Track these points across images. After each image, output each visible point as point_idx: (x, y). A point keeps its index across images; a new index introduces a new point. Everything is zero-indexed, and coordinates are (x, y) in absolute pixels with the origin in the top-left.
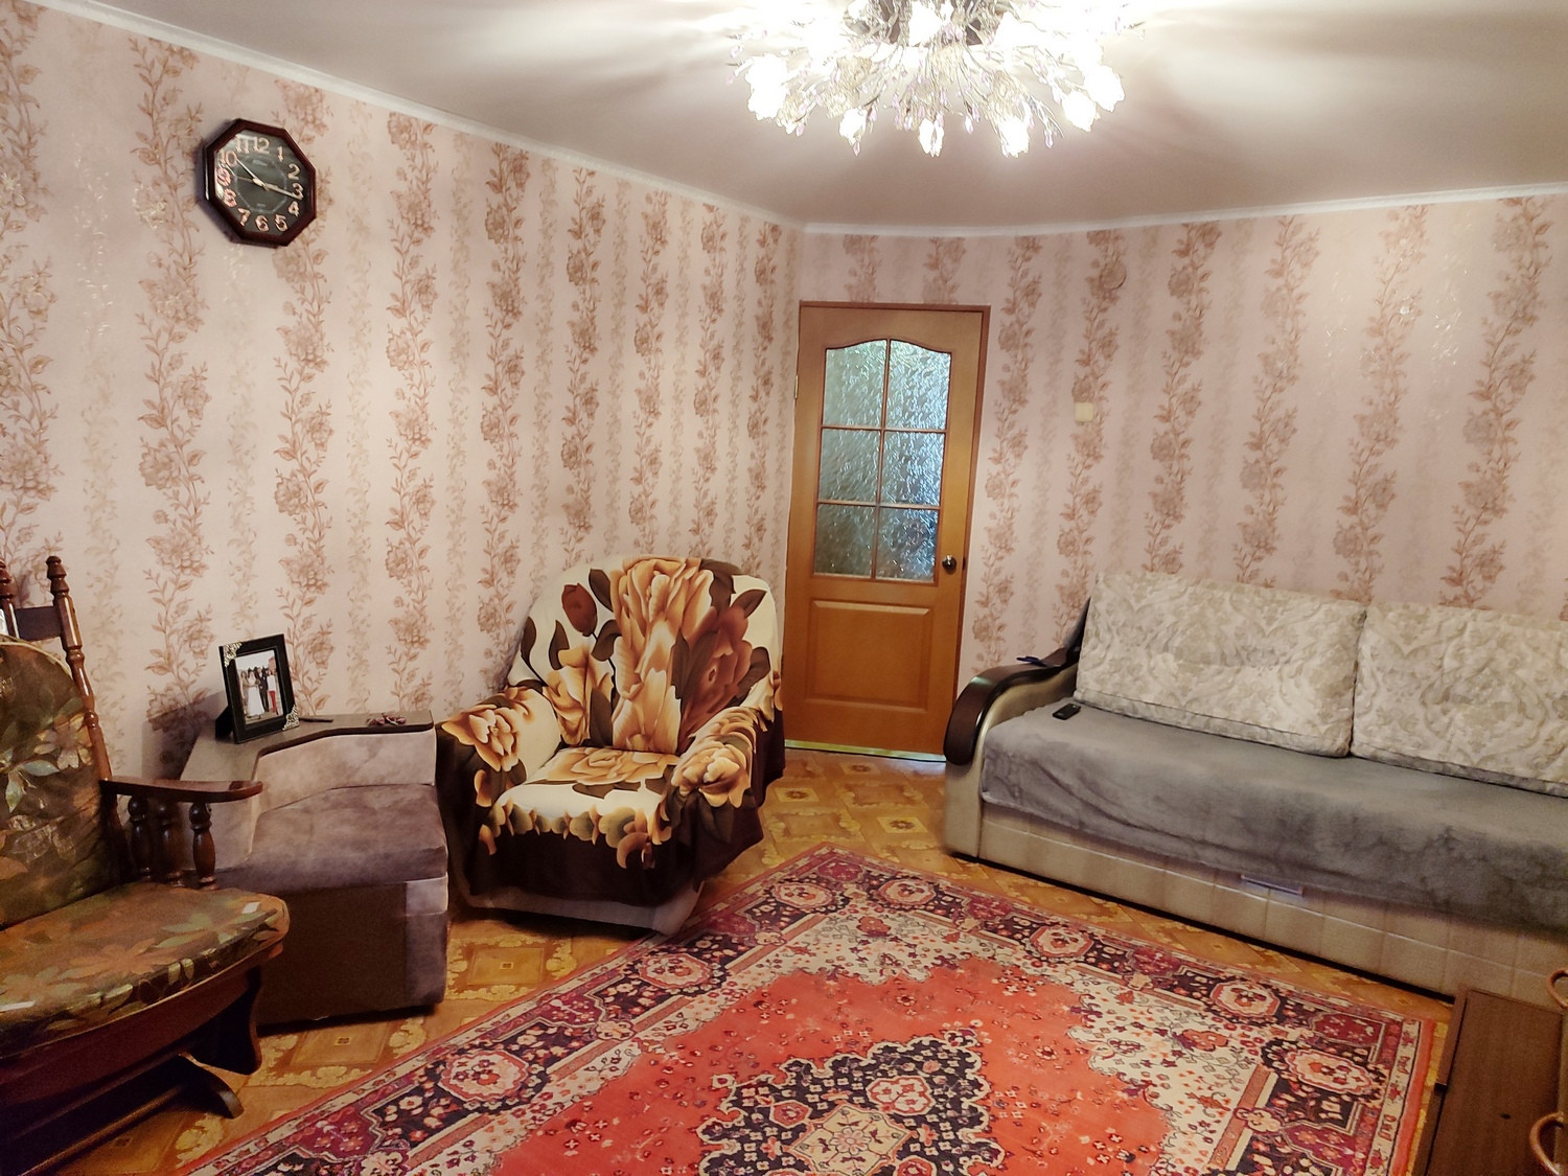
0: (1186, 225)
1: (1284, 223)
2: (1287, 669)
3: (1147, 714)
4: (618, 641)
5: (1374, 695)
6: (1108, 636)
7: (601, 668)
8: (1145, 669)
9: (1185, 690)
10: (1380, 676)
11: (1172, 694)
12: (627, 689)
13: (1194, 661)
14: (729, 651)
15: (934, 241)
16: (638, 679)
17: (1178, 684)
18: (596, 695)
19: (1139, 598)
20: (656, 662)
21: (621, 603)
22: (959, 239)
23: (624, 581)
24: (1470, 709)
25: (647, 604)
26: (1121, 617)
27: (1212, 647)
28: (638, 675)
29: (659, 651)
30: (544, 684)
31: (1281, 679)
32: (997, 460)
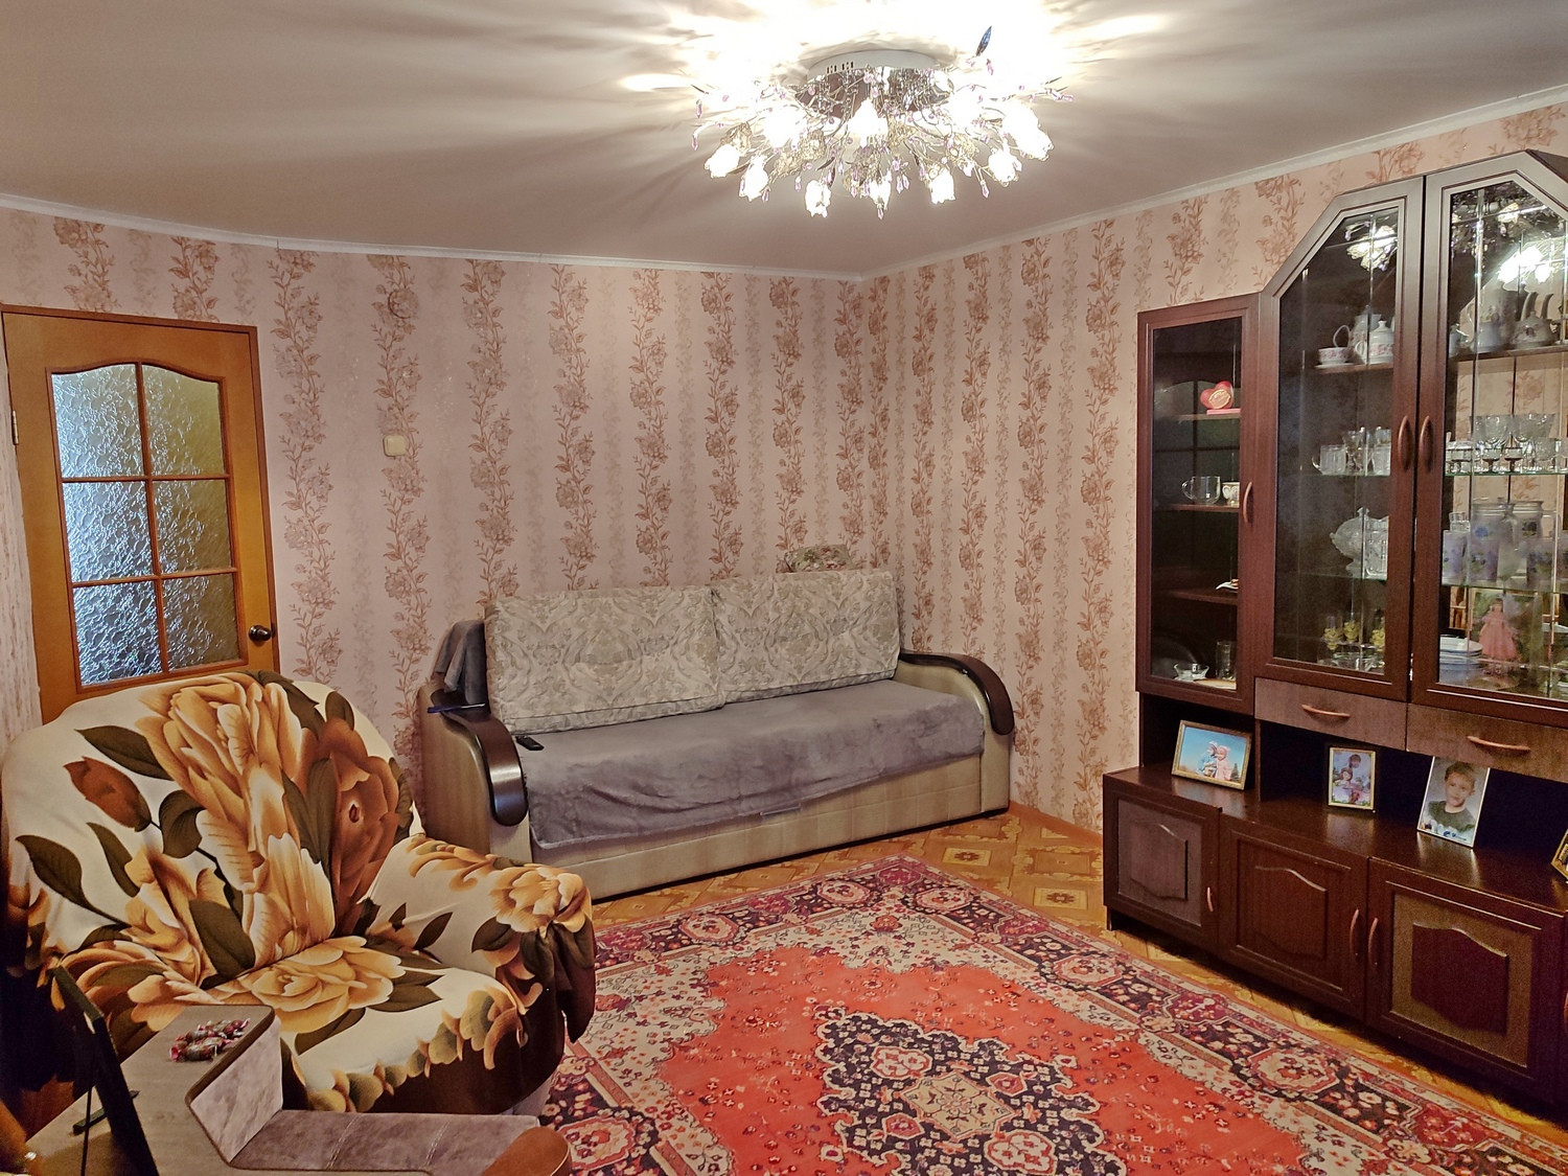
0: (471, 261)
1: (555, 269)
2: (677, 649)
3: (578, 724)
4: (202, 818)
5: (736, 652)
6: (525, 662)
7: (187, 867)
8: (568, 682)
9: (609, 690)
10: (738, 636)
11: (599, 697)
12: (248, 878)
13: (609, 663)
14: (364, 777)
15: (179, 241)
16: (258, 859)
17: (602, 687)
18: (199, 908)
19: (543, 619)
20: (273, 828)
21: (183, 763)
22: (208, 243)
23: (172, 731)
24: (788, 644)
25: (227, 751)
26: (534, 641)
27: (620, 647)
28: (255, 854)
29: (269, 811)
30: (124, 926)
31: (675, 658)
32: (296, 505)
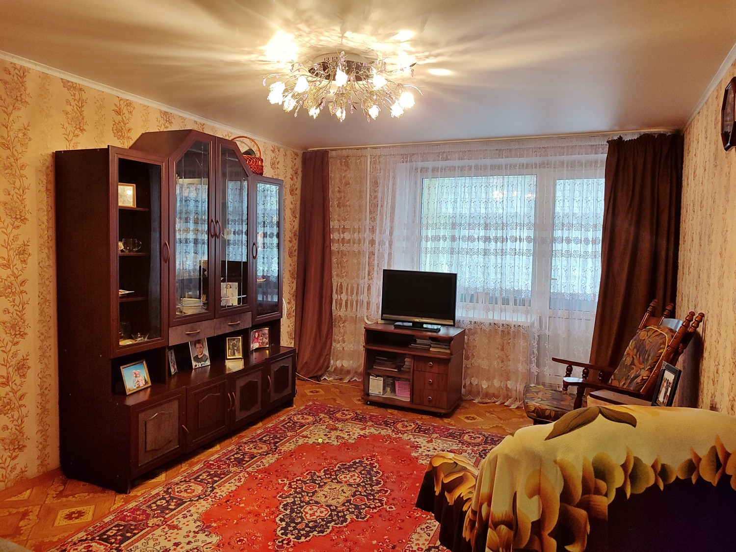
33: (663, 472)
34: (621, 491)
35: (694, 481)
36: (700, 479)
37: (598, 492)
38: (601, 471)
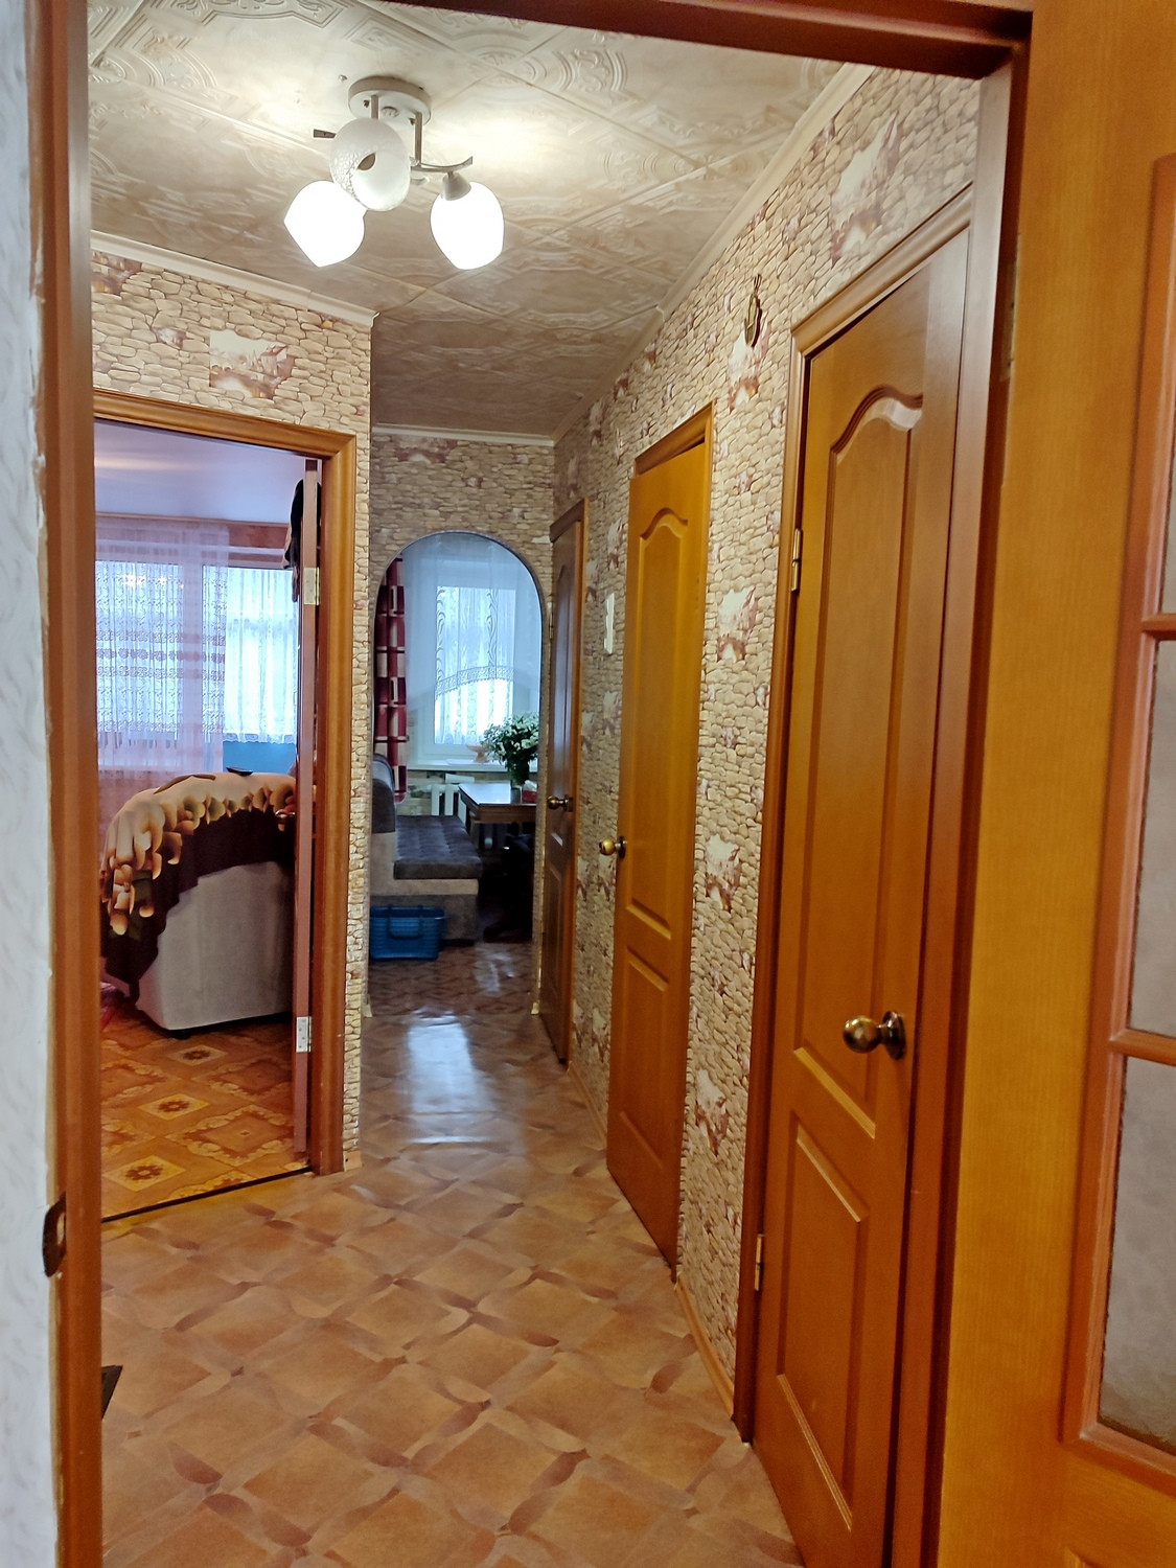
33: (230, 806)
34: (203, 820)
35: (250, 810)
36: (253, 808)
37: (186, 818)
38: (189, 806)
